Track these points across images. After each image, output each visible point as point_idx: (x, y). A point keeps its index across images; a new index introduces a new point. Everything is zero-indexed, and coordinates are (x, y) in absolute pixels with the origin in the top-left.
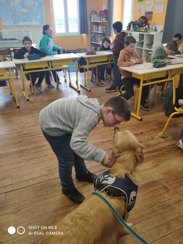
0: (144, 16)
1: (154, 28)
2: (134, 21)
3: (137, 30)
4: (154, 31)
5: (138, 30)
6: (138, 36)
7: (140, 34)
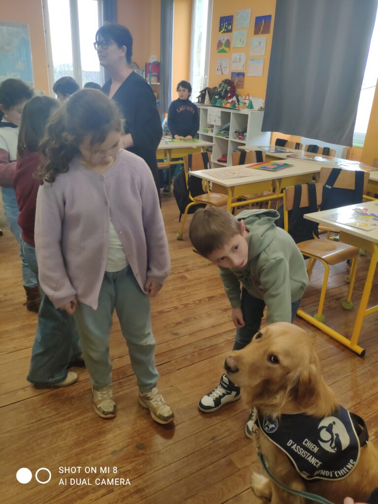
0: (230, 79)
1: (247, 102)
2: (211, 87)
3: (216, 105)
4: (247, 107)
5: (219, 105)
6: (220, 114)
7: (222, 112)
